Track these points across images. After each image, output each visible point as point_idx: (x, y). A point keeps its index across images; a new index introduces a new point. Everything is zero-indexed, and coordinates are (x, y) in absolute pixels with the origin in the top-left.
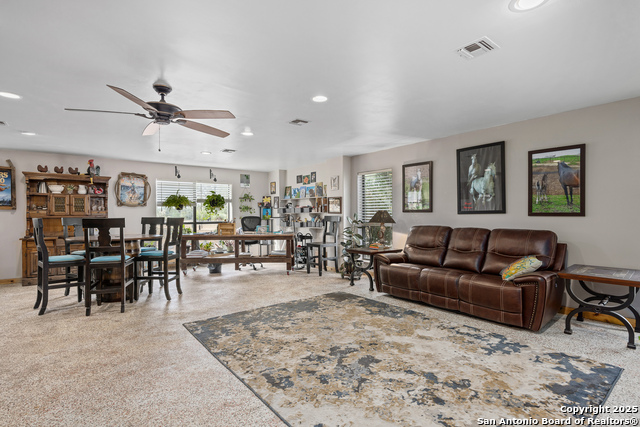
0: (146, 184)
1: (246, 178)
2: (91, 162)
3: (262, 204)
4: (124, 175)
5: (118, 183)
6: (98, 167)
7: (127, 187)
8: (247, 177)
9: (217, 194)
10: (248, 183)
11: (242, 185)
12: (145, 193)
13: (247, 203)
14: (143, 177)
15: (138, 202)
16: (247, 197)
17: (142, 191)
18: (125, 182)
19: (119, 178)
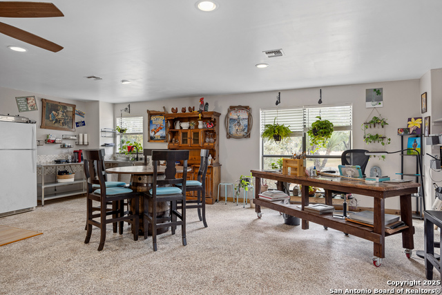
0: (250, 115)
1: (375, 94)
2: (202, 100)
3: (406, 130)
4: (232, 108)
5: (227, 116)
6: (207, 104)
7: (234, 120)
8: (379, 92)
9: (323, 119)
10: (380, 100)
11: (369, 104)
12: (249, 124)
13: (378, 130)
14: (247, 108)
15: (243, 133)
16: (376, 122)
17: (246, 122)
18: (233, 115)
19: (229, 111)
